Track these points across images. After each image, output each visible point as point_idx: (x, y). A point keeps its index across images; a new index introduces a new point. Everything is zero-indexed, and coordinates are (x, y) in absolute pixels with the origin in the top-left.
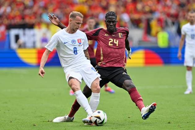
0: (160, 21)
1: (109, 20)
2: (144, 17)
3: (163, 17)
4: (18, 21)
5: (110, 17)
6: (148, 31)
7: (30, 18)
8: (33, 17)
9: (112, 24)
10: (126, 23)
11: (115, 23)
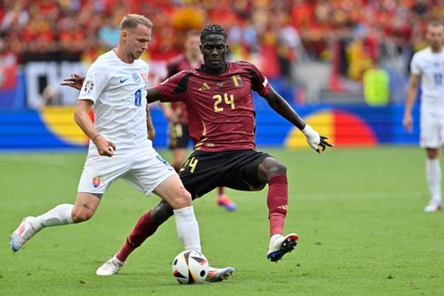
0: (368, 44)
1: (211, 43)
2: (332, 36)
3: (377, 35)
4: (44, 44)
5: (212, 36)
6: (342, 66)
7: (74, 37)
8: (79, 37)
9: (215, 52)
10: (291, 49)
11: (223, 50)
